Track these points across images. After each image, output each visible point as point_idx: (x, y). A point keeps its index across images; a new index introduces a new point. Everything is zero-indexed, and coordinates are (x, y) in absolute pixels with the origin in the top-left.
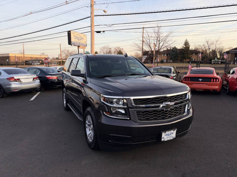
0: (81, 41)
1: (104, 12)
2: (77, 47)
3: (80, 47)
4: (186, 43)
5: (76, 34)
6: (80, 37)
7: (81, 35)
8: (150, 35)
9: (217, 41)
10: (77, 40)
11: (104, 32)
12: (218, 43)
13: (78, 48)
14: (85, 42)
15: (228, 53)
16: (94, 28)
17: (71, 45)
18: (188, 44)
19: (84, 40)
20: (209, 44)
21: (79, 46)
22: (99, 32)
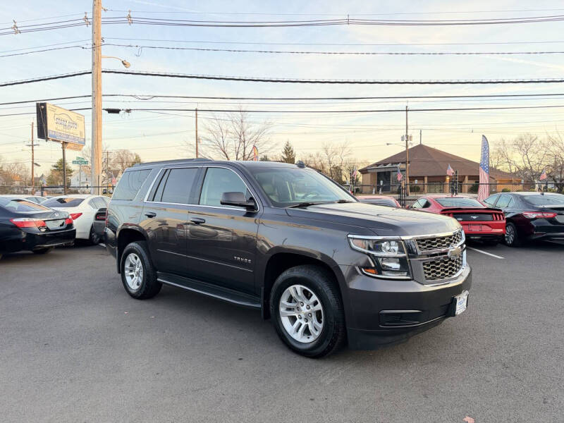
0: (72, 130)
1: (124, 64)
2: (61, 146)
3: (69, 145)
4: (288, 151)
5: (59, 111)
6: (68, 120)
7: (70, 114)
8: (224, 127)
9: (344, 148)
10: (61, 127)
11: (128, 111)
12: (346, 151)
13: (63, 148)
14: (81, 133)
15: (363, 171)
16: (101, 101)
17: (47, 139)
18: (292, 151)
19: (80, 128)
20: (329, 153)
21: (65, 143)
22: (117, 111)
